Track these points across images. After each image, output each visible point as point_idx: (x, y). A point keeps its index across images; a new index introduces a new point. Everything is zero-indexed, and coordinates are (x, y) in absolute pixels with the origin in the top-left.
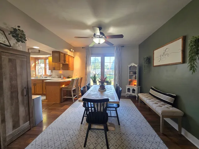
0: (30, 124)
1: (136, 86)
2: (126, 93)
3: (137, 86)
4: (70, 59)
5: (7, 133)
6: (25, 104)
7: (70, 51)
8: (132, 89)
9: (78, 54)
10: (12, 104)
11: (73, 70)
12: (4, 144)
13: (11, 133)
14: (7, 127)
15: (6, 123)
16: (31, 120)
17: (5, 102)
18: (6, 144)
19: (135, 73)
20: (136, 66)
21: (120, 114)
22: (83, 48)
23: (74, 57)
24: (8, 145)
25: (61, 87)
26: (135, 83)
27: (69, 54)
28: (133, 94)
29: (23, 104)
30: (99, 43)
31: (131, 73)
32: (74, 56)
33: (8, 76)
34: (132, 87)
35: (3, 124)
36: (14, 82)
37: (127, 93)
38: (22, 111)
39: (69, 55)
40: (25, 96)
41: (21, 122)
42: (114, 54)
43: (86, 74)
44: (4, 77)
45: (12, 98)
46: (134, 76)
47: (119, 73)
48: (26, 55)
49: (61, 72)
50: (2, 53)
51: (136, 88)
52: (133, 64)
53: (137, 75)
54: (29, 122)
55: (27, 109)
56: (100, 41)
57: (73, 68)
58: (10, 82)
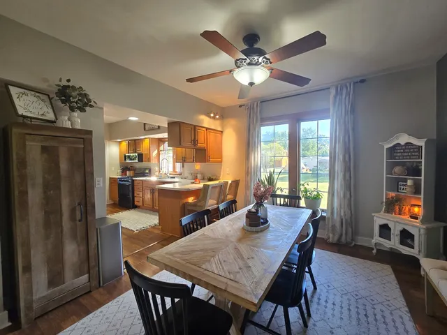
0: (89, 281)
1: (417, 223)
2: (374, 241)
3: (423, 222)
4: (212, 136)
5: (34, 294)
6: (79, 238)
7: (209, 117)
8: (401, 229)
9: (232, 122)
10: (47, 237)
11: (221, 162)
12: (26, 315)
13: (45, 293)
14: (35, 281)
15: (33, 274)
16: (91, 271)
17: (32, 231)
18: (33, 315)
19: (415, 171)
20: (421, 143)
21: (320, 324)
22: (240, 106)
23: (222, 132)
24: (36, 319)
25: (185, 201)
26: (416, 209)
27: (206, 125)
28: (405, 250)
29: (74, 236)
30: (251, 84)
31: (397, 169)
32: (223, 127)
33: (39, 180)
34: (398, 222)
35: (27, 275)
36: (52, 192)
37: (377, 239)
38: (71, 251)
39: (207, 129)
40: (80, 221)
41: (68, 273)
42: (329, 109)
43: (248, 173)
44: (29, 183)
45: (47, 224)
46: (409, 183)
47: (347, 169)
48: (82, 136)
49: (198, 166)
50: (27, 137)
51: (416, 228)
52: (404, 139)
53: (422, 178)
54: (87, 276)
55: (83, 248)
56: (252, 78)
57: (221, 157)
58: (45, 192)
